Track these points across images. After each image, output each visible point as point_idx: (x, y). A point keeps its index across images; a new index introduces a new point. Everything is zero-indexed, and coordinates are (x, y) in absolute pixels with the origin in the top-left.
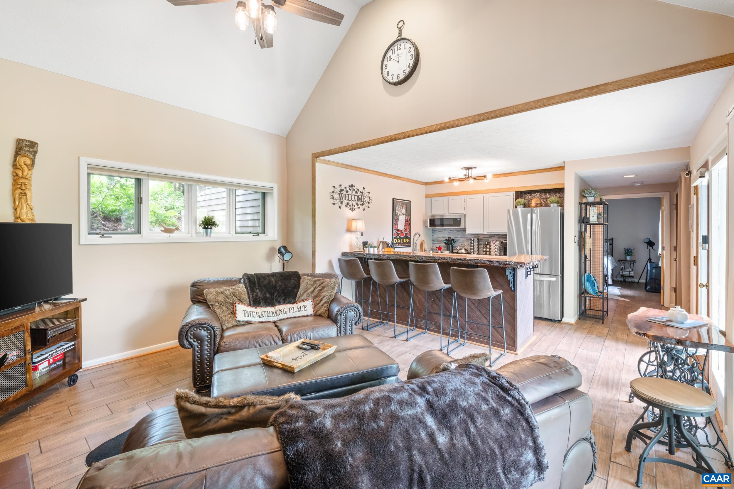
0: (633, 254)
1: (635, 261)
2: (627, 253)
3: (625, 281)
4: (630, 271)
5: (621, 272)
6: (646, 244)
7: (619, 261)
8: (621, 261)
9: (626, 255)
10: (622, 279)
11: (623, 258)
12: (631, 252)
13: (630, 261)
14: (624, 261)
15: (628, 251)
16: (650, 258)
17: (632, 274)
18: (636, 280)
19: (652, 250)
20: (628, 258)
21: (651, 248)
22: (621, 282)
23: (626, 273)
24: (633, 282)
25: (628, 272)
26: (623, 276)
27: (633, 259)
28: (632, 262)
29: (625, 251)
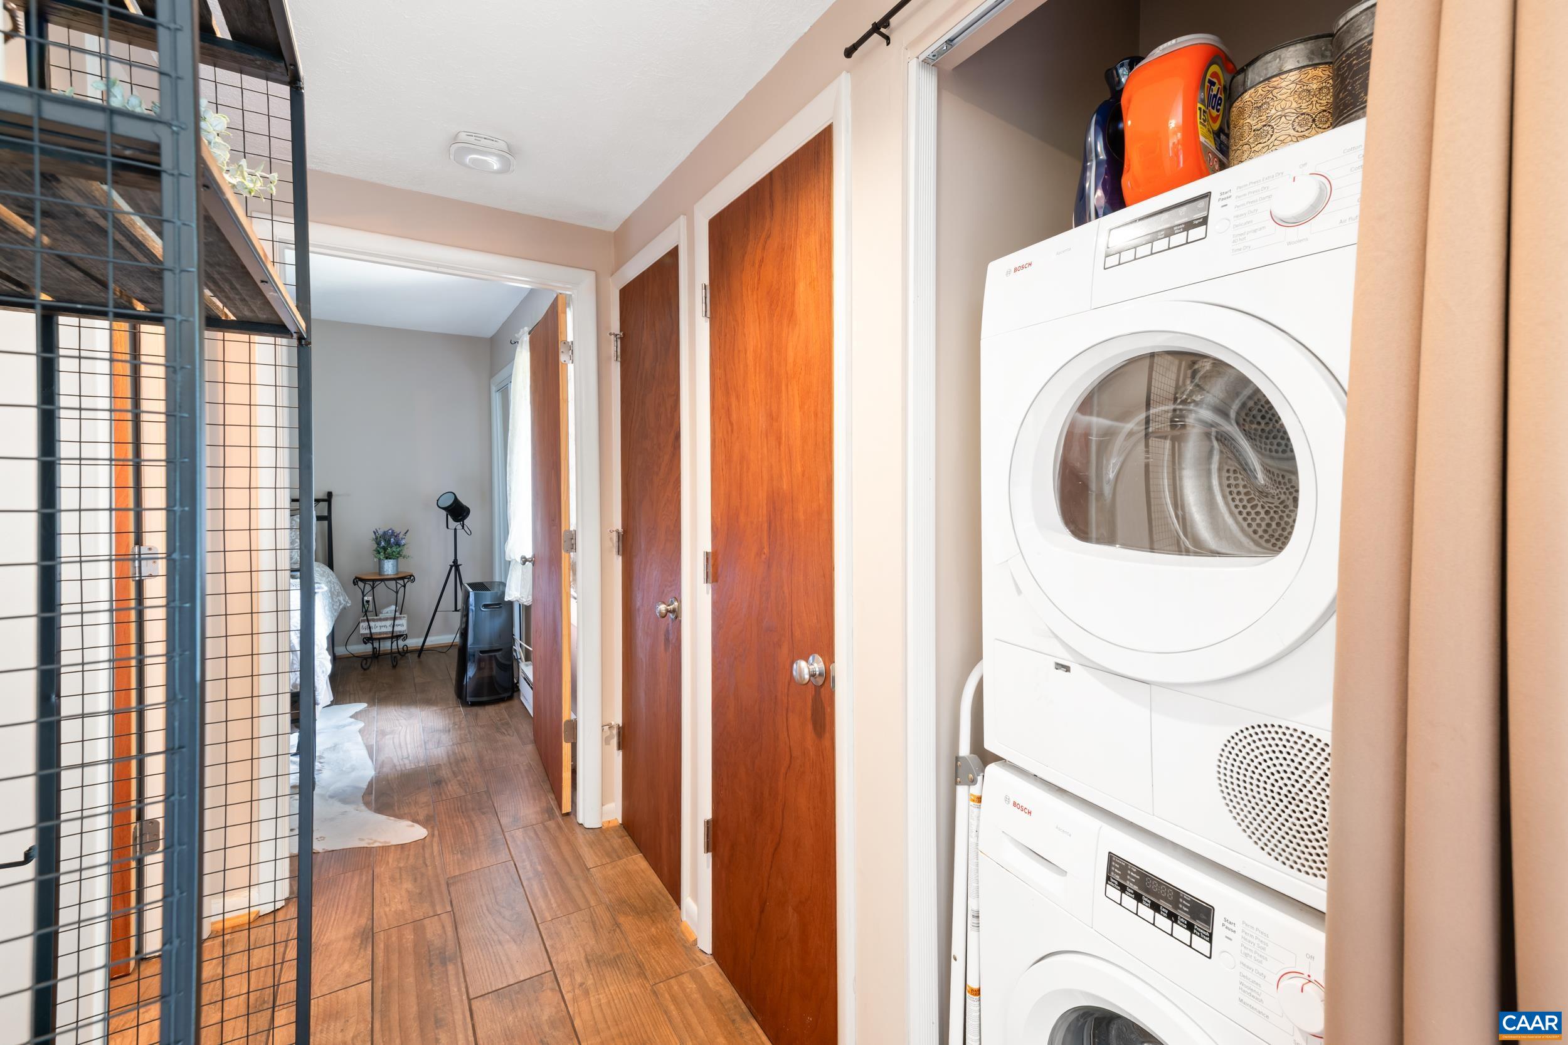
0: (404, 553)
1: (410, 578)
2: (385, 549)
3: (376, 655)
4: (395, 619)
5: (364, 625)
6: (444, 513)
7: (357, 580)
8: (362, 580)
9: (382, 556)
10: (368, 648)
11: (367, 567)
12: (398, 544)
13: (395, 579)
14: (374, 581)
15: (388, 542)
16: (455, 561)
17: (402, 626)
18: (414, 642)
19: (460, 532)
20: (389, 567)
21: (458, 525)
22: (364, 658)
23: (380, 627)
24: (405, 653)
25: (390, 623)
26: (369, 639)
27: (406, 569)
28: (401, 582)
29: (378, 544)
